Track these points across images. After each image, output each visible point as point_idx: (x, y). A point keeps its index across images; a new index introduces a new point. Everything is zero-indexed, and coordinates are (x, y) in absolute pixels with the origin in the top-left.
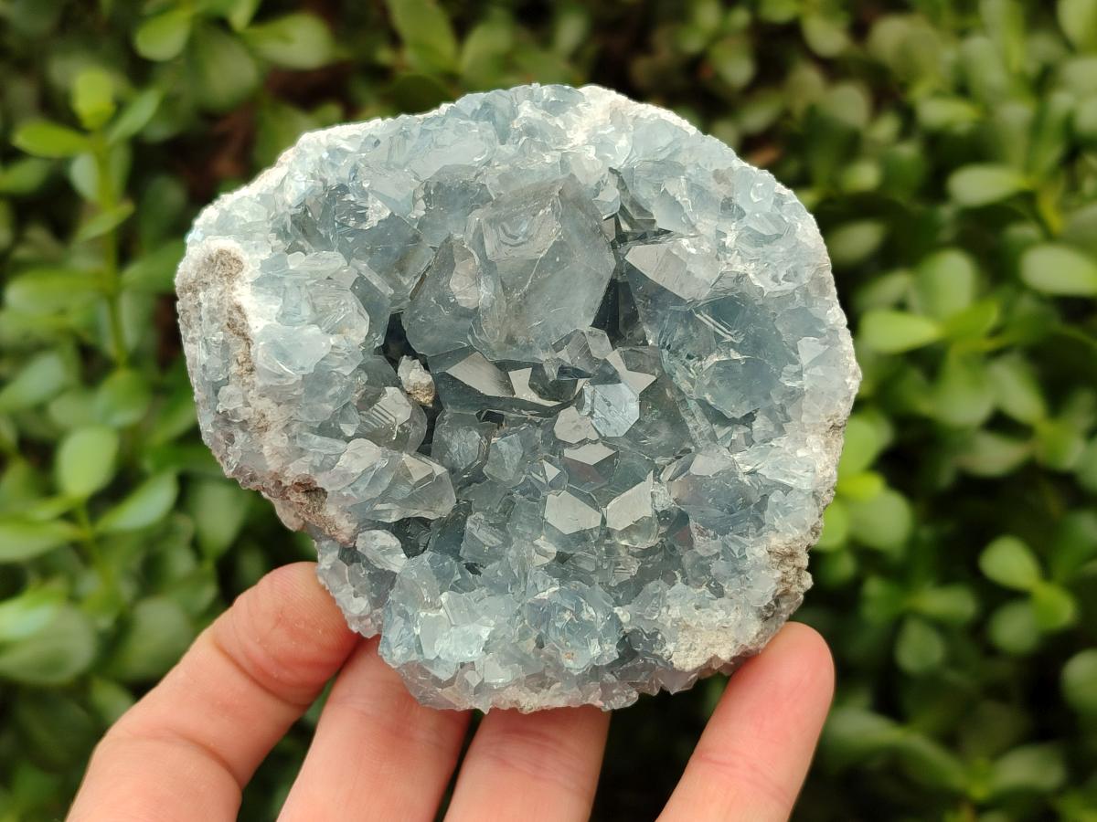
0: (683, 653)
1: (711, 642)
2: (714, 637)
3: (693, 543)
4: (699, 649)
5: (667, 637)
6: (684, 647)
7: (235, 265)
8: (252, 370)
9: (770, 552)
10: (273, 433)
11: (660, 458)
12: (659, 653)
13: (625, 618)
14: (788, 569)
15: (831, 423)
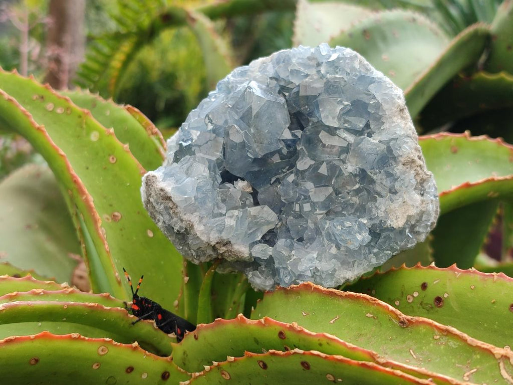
0: (395, 221)
1: (403, 212)
2: (404, 209)
3: (374, 180)
4: (400, 216)
5: (385, 220)
6: (394, 219)
7: (154, 178)
8: (177, 207)
9: (404, 165)
10: (196, 226)
11: (342, 156)
12: (385, 226)
13: (365, 221)
14: (415, 168)
15: (399, 109)
